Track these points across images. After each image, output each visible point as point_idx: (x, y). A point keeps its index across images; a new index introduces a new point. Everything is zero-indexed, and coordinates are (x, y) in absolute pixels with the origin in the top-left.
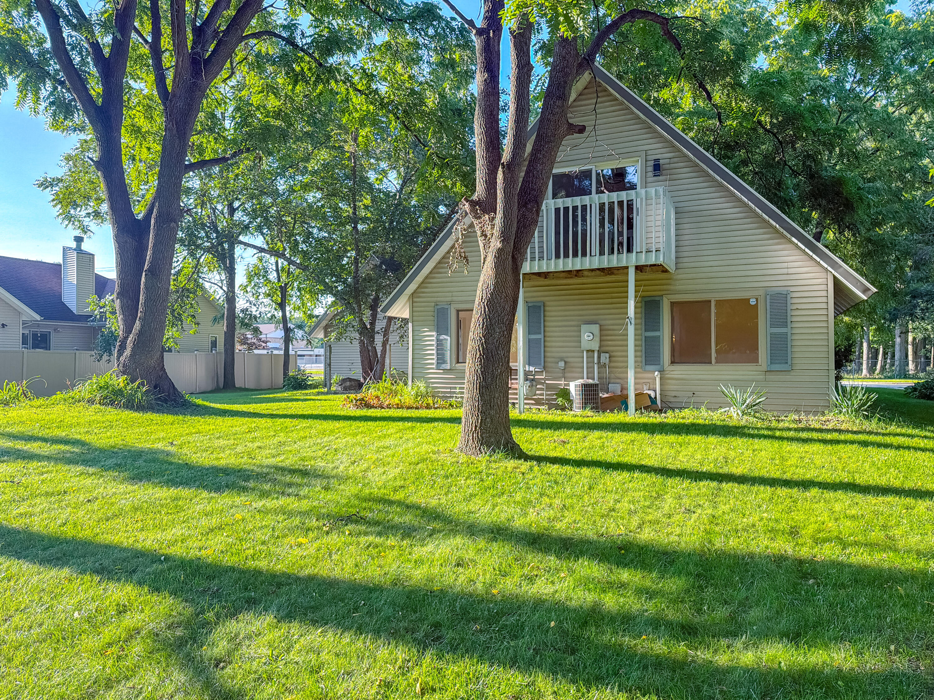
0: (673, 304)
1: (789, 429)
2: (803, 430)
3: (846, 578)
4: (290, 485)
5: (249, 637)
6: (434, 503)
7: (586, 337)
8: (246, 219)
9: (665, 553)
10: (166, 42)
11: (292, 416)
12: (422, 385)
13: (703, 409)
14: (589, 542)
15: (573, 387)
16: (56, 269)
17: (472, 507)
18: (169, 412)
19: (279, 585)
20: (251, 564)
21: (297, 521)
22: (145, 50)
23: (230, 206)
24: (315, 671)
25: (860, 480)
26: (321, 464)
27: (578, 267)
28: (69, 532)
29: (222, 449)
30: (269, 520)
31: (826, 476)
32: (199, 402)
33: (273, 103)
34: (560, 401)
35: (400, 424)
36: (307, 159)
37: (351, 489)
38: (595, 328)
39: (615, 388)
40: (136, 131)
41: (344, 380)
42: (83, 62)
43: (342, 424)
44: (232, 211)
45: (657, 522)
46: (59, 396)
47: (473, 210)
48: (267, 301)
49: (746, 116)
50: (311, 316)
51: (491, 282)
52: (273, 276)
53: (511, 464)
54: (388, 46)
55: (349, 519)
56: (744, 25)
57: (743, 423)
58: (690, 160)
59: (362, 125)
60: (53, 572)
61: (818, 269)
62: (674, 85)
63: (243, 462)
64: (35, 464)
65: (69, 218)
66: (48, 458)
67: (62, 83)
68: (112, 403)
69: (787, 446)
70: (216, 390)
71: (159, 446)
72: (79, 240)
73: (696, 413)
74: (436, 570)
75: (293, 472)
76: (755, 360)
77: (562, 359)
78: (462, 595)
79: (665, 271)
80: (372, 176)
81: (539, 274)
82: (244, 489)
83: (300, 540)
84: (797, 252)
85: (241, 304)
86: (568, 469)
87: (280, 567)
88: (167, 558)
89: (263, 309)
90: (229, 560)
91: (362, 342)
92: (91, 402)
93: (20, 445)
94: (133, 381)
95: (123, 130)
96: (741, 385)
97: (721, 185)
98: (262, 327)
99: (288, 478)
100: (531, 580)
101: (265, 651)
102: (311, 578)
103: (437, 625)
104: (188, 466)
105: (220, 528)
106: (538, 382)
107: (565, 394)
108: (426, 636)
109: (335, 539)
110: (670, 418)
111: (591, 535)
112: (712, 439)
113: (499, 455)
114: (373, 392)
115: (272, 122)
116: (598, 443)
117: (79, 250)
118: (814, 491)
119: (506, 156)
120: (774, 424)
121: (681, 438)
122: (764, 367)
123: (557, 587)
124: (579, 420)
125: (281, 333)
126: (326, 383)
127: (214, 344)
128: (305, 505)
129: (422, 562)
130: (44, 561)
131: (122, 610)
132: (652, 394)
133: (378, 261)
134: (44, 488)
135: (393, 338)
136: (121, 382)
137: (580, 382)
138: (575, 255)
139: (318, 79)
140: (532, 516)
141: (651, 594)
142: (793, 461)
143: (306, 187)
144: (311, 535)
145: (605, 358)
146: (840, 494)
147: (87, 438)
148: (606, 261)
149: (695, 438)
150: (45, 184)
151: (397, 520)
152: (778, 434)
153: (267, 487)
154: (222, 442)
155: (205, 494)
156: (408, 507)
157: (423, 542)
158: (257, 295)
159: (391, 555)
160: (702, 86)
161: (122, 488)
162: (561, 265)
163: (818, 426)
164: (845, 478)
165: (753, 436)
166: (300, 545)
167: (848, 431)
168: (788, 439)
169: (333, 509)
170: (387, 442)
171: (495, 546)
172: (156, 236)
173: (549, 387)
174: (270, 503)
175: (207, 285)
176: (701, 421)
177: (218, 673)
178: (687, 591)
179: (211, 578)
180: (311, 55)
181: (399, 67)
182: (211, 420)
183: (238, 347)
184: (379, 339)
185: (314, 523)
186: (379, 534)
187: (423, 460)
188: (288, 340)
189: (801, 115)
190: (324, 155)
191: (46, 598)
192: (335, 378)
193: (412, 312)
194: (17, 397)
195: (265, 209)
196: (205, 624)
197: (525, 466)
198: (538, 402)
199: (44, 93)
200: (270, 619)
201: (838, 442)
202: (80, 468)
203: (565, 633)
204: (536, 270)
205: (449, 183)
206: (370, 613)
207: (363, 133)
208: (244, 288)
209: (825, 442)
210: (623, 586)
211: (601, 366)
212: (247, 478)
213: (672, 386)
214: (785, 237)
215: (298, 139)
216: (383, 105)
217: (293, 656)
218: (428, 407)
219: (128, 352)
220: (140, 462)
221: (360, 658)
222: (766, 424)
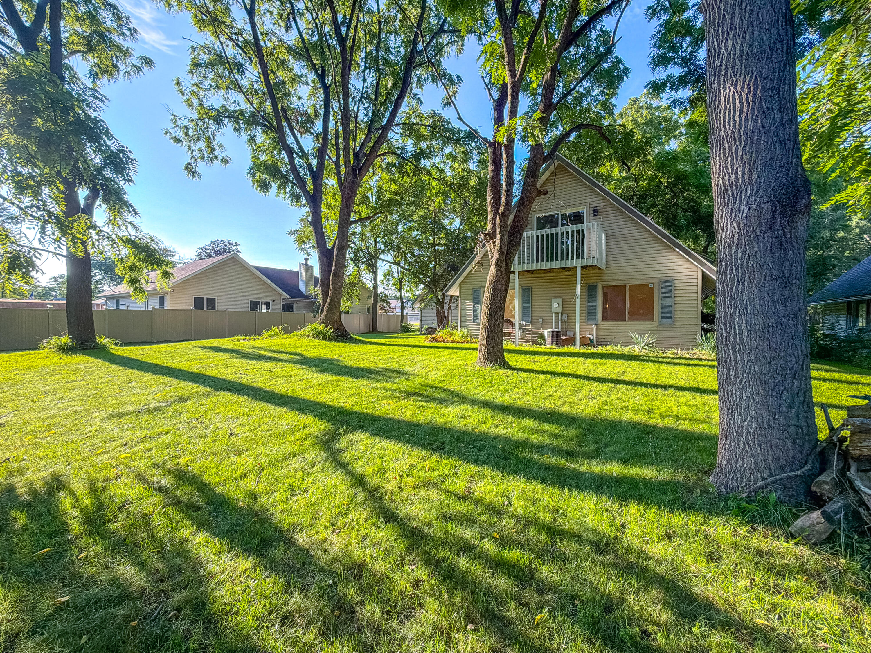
0: (604, 287)
1: (669, 358)
2: (677, 358)
3: (670, 436)
4: (390, 377)
5: (357, 441)
6: (458, 389)
7: (554, 305)
8: (383, 247)
9: (572, 418)
10: (342, 161)
11: (399, 345)
12: (465, 331)
13: (619, 346)
14: (533, 411)
15: (546, 333)
16: (297, 274)
17: (476, 391)
18: (343, 342)
19: (375, 421)
20: (365, 411)
21: (389, 393)
22: (333, 166)
23: (375, 241)
24: (382, 458)
25: (702, 386)
26: (407, 368)
27: (549, 267)
28: (290, 393)
29: (363, 360)
30: (377, 393)
31: (682, 383)
32: (357, 337)
33: (394, 187)
34: (539, 340)
35: (451, 350)
36: (412, 215)
37: (419, 381)
38: (560, 301)
39: (570, 334)
40: (329, 206)
41: (428, 328)
42: (306, 174)
43: (422, 349)
44: (376, 243)
45: (573, 403)
46: (295, 333)
47: (485, 238)
48: (393, 288)
49: (651, 179)
50: (414, 295)
51: (494, 276)
52: (396, 275)
53: (502, 371)
54: (451, 154)
55: (414, 394)
56: (661, 124)
57: (642, 353)
58: (616, 206)
59: (437, 196)
60: (280, 409)
61: (692, 266)
62: (608, 164)
63: (372, 366)
64: (280, 363)
65: (301, 249)
66: (286, 361)
67: (295, 185)
68: (317, 337)
69: (663, 366)
70: (369, 332)
71: (335, 357)
72: (306, 259)
73: (615, 348)
74: (449, 419)
75: (393, 371)
76: (652, 319)
77: (541, 317)
78: (460, 431)
79: (600, 269)
80: (446, 222)
81: (528, 271)
82: (369, 378)
83: (389, 402)
84: (679, 256)
85: (380, 290)
86: (533, 375)
87: (377, 413)
88: (329, 406)
89: (391, 292)
90: (355, 409)
91: (437, 308)
92: (308, 336)
93: (275, 355)
94: (327, 326)
95: (323, 206)
96: (642, 333)
97: (634, 220)
98: (390, 301)
99: (390, 374)
100: (497, 426)
101: (362, 448)
102: (390, 419)
103: (443, 443)
104: (346, 367)
105: (354, 395)
106: (528, 330)
107: (542, 337)
108: (437, 447)
109: (406, 402)
110: (599, 350)
111: (535, 407)
112: (620, 362)
113: (496, 367)
114: (440, 334)
115: (393, 197)
116: (554, 362)
117: (306, 264)
118: (671, 391)
119: (501, 210)
120: (661, 355)
121: (601, 361)
122: (657, 323)
123: (509, 430)
124: (547, 350)
125: (400, 305)
126: (420, 330)
127: (368, 310)
128: (395, 387)
129: (444, 415)
130: (277, 404)
131: (305, 426)
132: (591, 337)
133: (446, 266)
134: (283, 374)
135: (453, 306)
136: (321, 327)
137: (551, 330)
138: (547, 260)
139: (414, 175)
140: (506, 397)
141: (557, 437)
142: (664, 375)
143: (410, 229)
144: (395, 400)
145: (565, 317)
146: (686, 393)
147: (304, 353)
148: (564, 264)
149: (609, 361)
150: (291, 233)
151: (437, 395)
152: (660, 360)
153: (380, 377)
154: (364, 356)
155: (351, 379)
156: (444, 390)
157: (447, 406)
158: (388, 285)
159: (430, 411)
160: (624, 163)
161: (315, 375)
162: (539, 266)
163: (687, 356)
164: (693, 384)
165: (644, 361)
166: (388, 404)
167: (706, 360)
168: (666, 363)
169: (408, 389)
170: (441, 359)
171: (483, 410)
172: (337, 256)
173: (533, 333)
174: (379, 385)
175: (364, 280)
176: (616, 352)
177: (340, 455)
178: (577, 436)
179: (345, 415)
180: (411, 162)
181: (456, 165)
182: (360, 346)
183: (380, 311)
184: (446, 306)
185: (398, 395)
186: (427, 402)
187: (457, 368)
188: (403, 308)
189: (687, 176)
190: (421, 212)
191: (276, 419)
192: (425, 327)
193: (461, 292)
194: (277, 334)
195: (391, 242)
196: (339, 434)
197: (509, 372)
198: (528, 341)
199: (288, 190)
200: (367, 434)
201: (696, 365)
202: (299, 366)
203: (505, 451)
204: (526, 269)
205: (482, 224)
206: (413, 436)
207: (437, 200)
208: (382, 282)
209: (688, 365)
210: (544, 432)
211: (563, 322)
212: (371, 374)
213: (602, 333)
214: (671, 248)
215: (408, 205)
216: (447, 185)
217: (374, 451)
218: (468, 342)
219: (324, 313)
220: (326, 364)
221: (403, 454)
222: (656, 354)
